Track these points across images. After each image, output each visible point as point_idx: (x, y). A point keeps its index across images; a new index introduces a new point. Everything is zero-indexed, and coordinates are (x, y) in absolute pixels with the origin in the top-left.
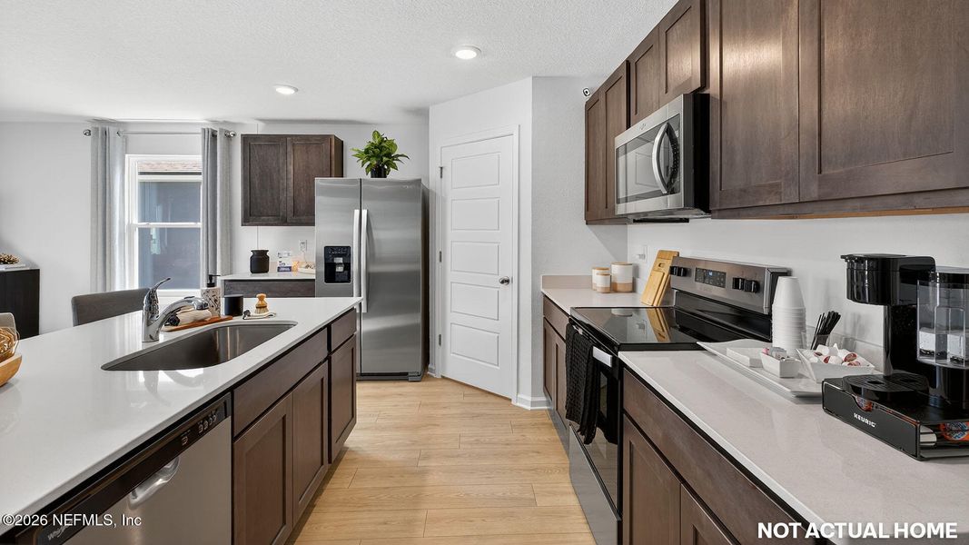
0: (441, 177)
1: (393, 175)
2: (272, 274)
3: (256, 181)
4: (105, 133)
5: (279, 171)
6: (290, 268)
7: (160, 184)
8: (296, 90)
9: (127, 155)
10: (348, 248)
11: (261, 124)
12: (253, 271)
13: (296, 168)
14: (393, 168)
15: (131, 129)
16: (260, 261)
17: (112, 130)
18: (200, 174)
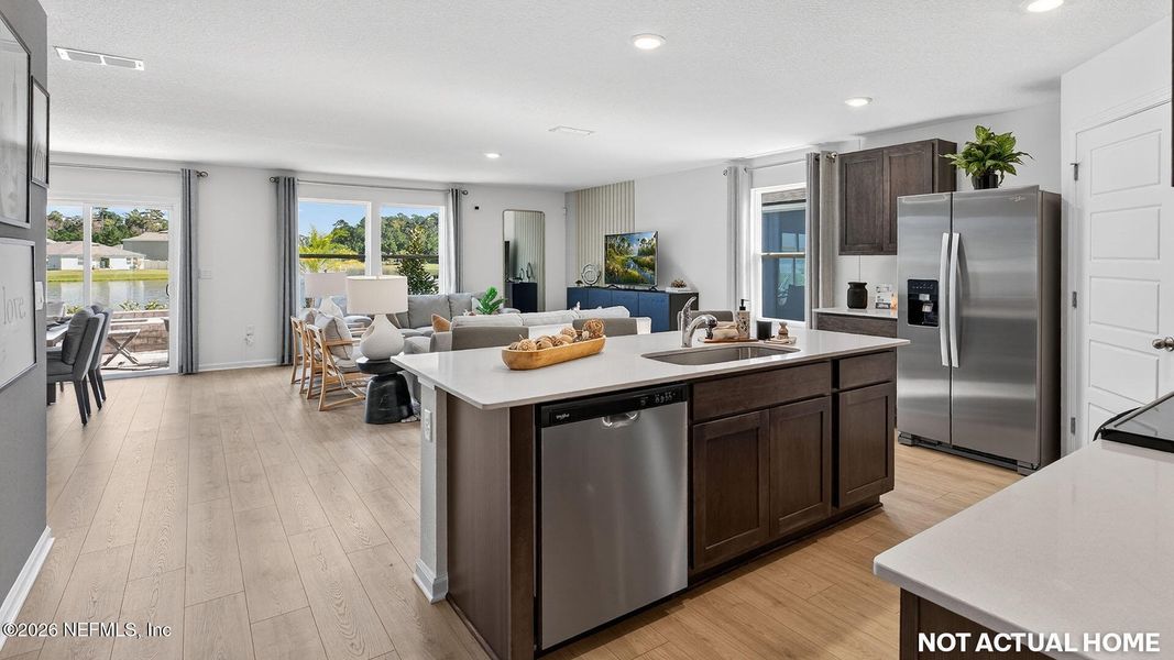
0: (1076, 179)
1: (1008, 182)
2: (870, 312)
3: (852, 204)
4: (736, 171)
5: (875, 191)
6: (889, 305)
7: (782, 214)
8: (870, 99)
9: (752, 190)
10: (935, 283)
11: (862, 139)
12: (851, 306)
13: (893, 185)
14: (1011, 172)
15: (756, 164)
16: (858, 294)
17: (741, 168)
18: (804, 201)
